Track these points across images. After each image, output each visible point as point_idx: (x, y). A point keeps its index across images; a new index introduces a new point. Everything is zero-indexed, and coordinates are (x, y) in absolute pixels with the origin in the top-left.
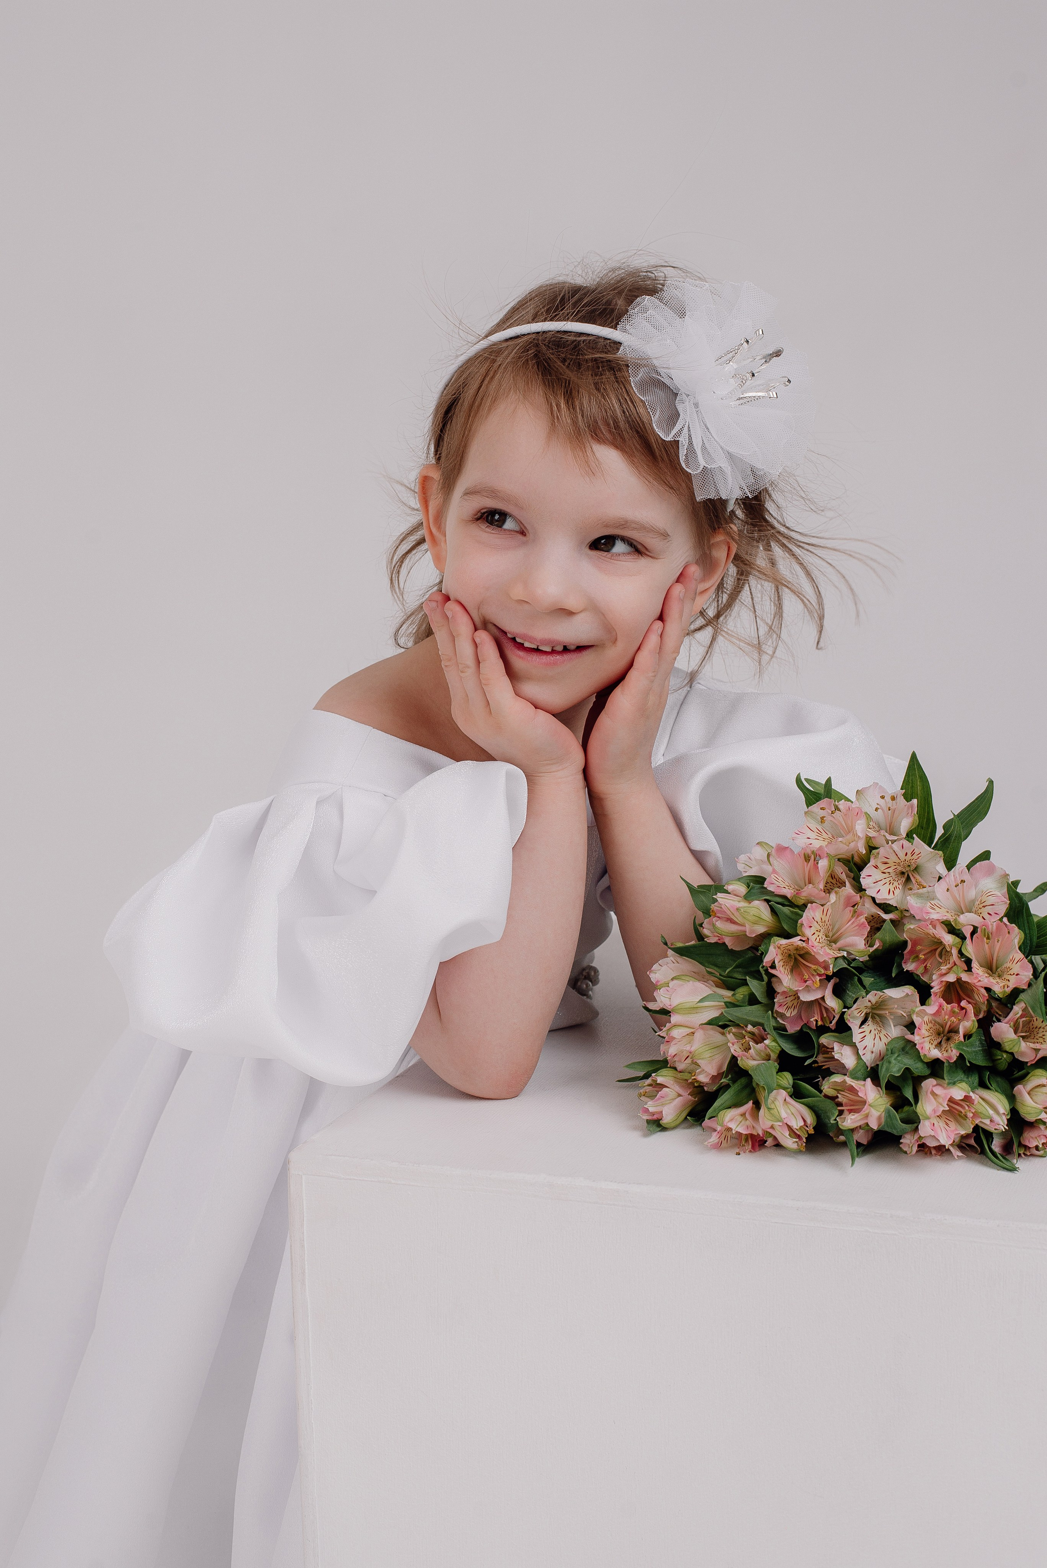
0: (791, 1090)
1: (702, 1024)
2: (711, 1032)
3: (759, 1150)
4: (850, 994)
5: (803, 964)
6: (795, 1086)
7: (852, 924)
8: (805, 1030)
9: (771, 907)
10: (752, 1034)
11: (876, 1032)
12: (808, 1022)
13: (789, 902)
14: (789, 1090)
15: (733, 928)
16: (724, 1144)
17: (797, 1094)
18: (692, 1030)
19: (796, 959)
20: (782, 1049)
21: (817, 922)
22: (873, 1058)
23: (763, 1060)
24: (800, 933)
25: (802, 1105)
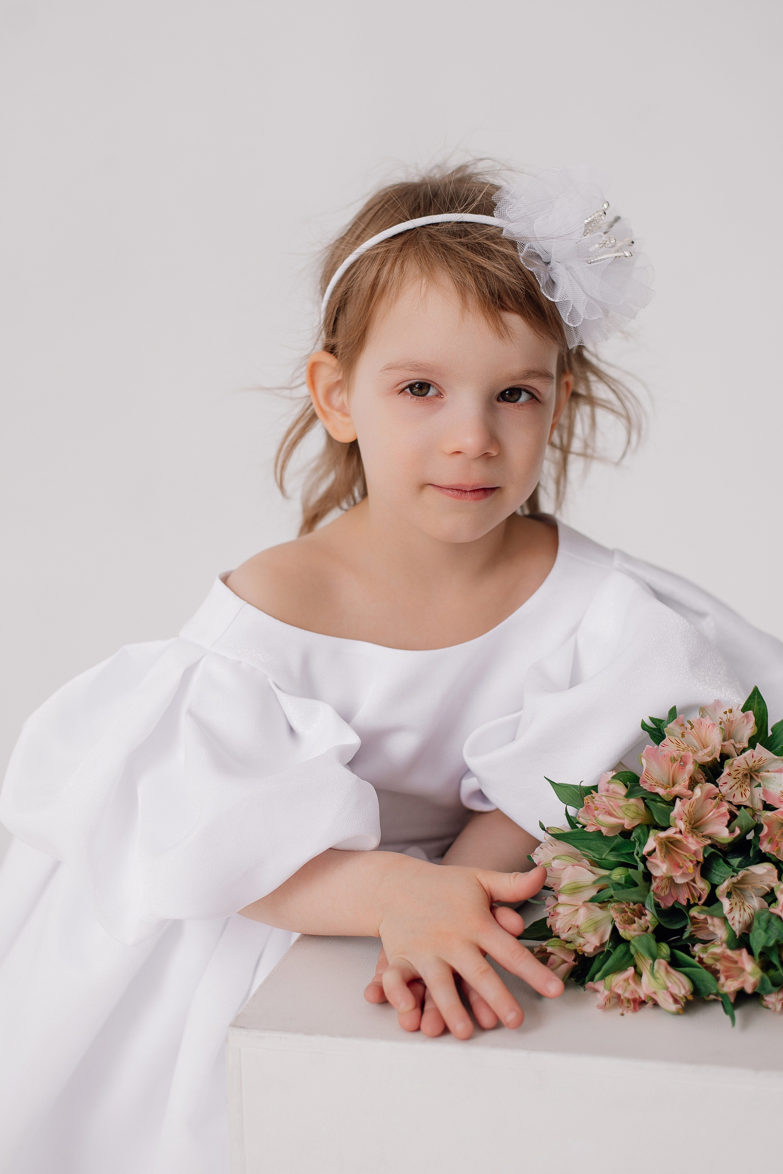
0: (669, 959)
1: (585, 902)
2: (593, 907)
3: (640, 1009)
4: (717, 873)
5: (674, 850)
6: (673, 956)
7: (714, 814)
8: (677, 906)
9: (645, 803)
10: (634, 910)
11: (741, 904)
12: (677, 899)
13: (660, 799)
14: (667, 959)
15: (612, 820)
16: (608, 1005)
17: (674, 963)
18: (577, 908)
19: (666, 845)
20: (659, 923)
21: (686, 814)
22: (741, 926)
23: (643, 931)
24: (673, 825)
25: (681, 974)
